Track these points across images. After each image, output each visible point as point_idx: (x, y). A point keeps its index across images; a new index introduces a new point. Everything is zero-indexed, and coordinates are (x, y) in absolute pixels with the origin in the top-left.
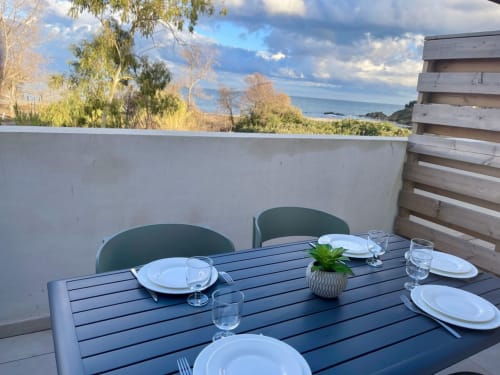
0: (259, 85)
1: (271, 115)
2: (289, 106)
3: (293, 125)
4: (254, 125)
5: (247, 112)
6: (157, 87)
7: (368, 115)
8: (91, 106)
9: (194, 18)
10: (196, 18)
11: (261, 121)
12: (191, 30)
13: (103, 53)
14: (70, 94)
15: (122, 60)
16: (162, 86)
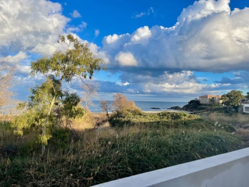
0: (120, 98)
1: (127, 112)
2: (135, 107)
3: (139, 116)
4: (119, 117)
5: (115, 111)
6: (73, 105)
7: (171, 108)
8: (39, 117)
9: (91, 73)
10: (93, 72)
11: (123, 115)
12: (90, 78)
13: (46, 91)
14: (28, 112)
15: (56, 94)
16: (76, 104)
